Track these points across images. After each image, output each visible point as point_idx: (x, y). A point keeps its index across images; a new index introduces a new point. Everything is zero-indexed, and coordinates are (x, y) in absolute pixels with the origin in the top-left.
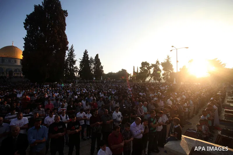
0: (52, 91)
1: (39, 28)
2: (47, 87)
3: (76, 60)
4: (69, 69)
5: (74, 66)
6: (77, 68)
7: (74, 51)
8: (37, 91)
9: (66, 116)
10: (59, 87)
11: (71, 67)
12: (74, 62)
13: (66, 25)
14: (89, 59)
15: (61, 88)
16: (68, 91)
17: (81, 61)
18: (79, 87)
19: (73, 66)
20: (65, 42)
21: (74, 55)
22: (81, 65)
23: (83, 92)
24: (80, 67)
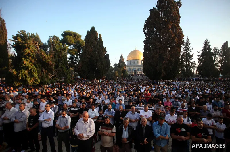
0: (169, 89)
1: (155, 29)
2: (163, 84)
3: (193, 54)
4: (184, 66)
5: (192, 61)
6: (195, 64)
7: (190, 44)
8: (155, 88)
9: (188, 119)
10: (175, 85)
11: (188, 63)
12: (191, 57)
13: (180, 17)
14: (212, 51)
15: (177, 85)
16: (186, 90)
17: (199, 54)
18: (200, 86)
19: (189, 62)
20: (180, 36)
21: (190, 48)
22: (200, 59)
23: (206, 93)
24: (199, 62)
